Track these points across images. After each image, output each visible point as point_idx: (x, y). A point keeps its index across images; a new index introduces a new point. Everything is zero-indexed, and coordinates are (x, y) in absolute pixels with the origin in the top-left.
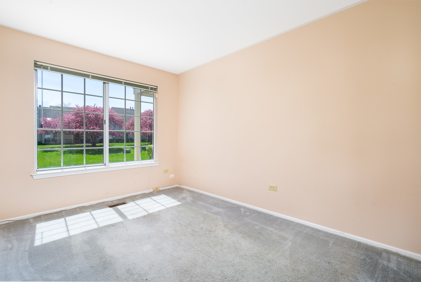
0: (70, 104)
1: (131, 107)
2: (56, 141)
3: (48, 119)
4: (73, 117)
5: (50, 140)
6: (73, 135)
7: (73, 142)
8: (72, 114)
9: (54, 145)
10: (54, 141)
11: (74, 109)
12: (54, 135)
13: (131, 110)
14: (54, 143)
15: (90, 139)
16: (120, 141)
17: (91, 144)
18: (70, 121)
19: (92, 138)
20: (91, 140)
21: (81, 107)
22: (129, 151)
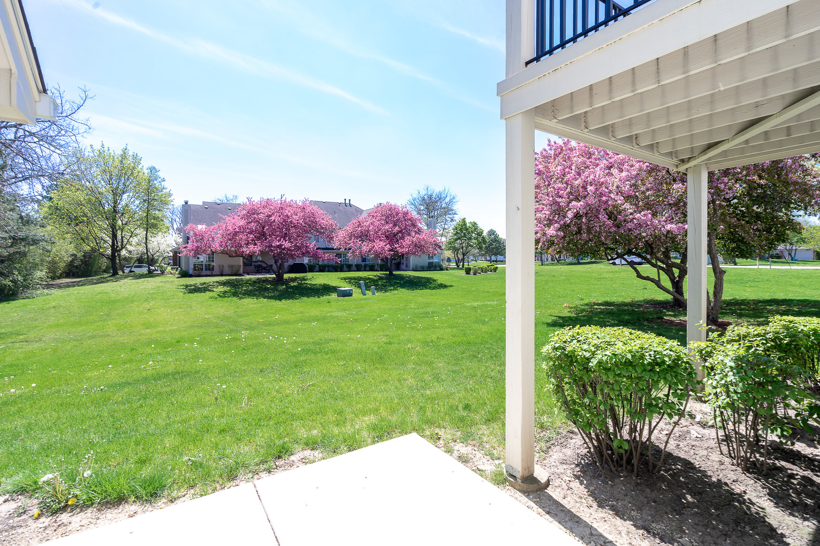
0: (236, 197)
1: (345, 200)
2: (213, 269)
3: (200, 227)
4: (242, 223)
5: (203, 268)
6: (242, 258)
7: (241, 271)
8: (241, 216)
9: (208, 278)
10: (210, 270)
11: (245, 205)
12: (209, 258)
13: (346, 206)
14: (209, 273)
15: (272, 266)
16: (327, 269)
17: (274, 276)
18: (237, 230)
19: (276, 262)
20: (275, 267)
21: (256, 201)
22: (350, 291)
